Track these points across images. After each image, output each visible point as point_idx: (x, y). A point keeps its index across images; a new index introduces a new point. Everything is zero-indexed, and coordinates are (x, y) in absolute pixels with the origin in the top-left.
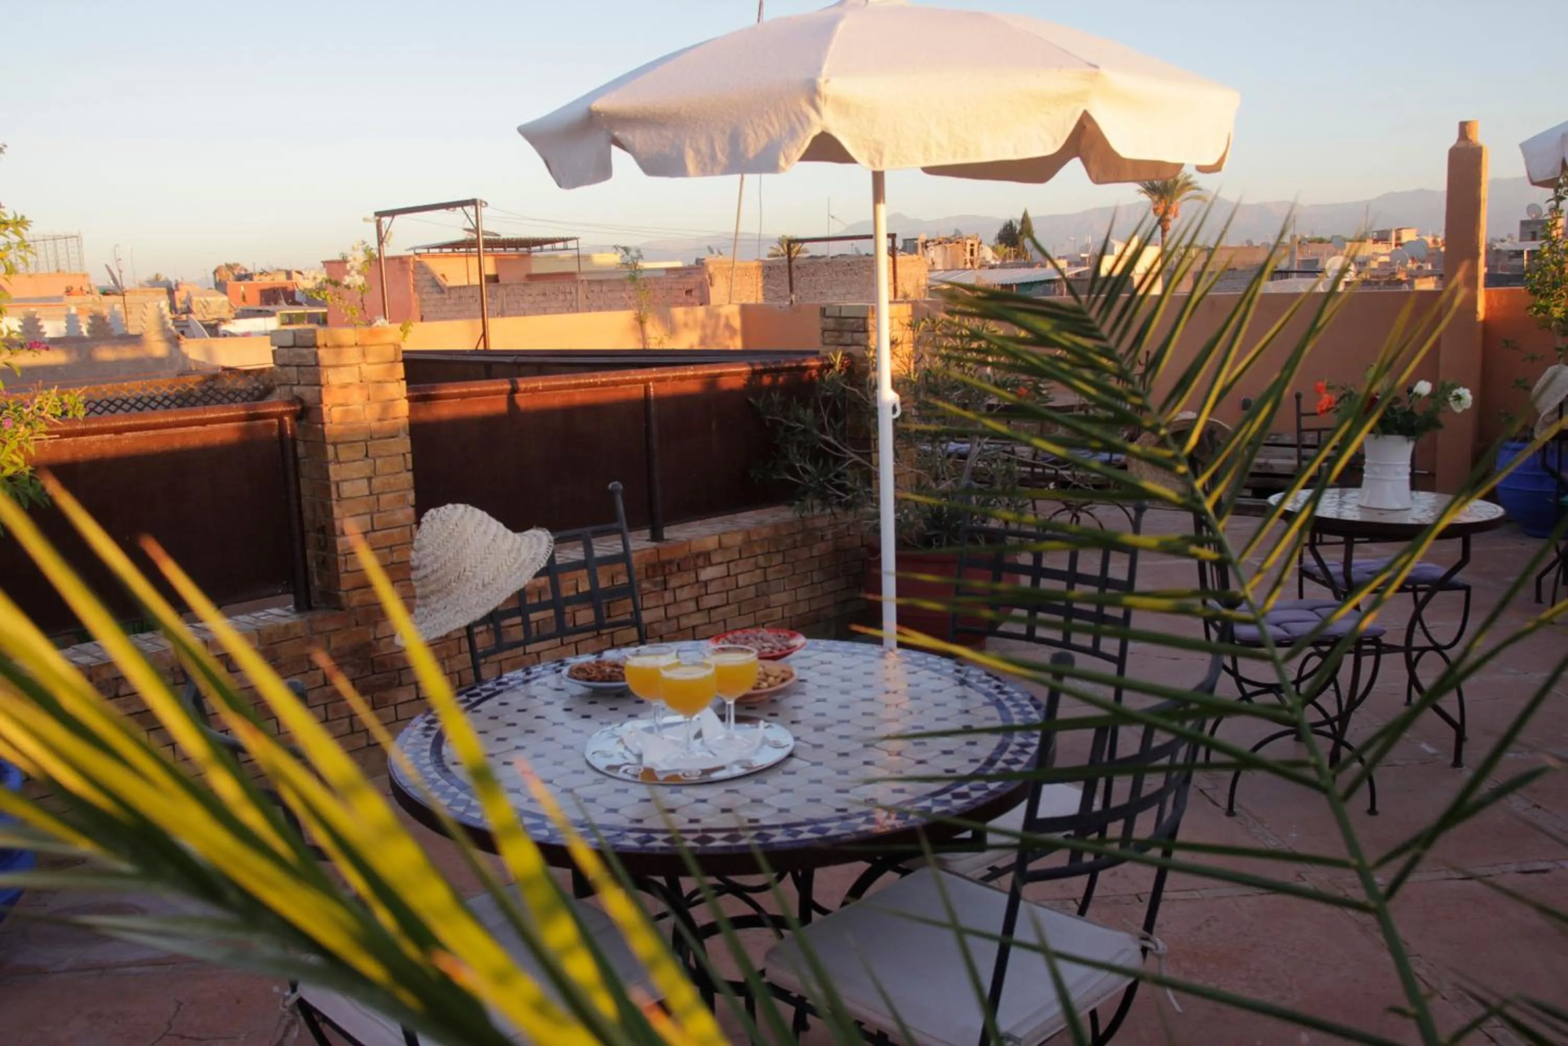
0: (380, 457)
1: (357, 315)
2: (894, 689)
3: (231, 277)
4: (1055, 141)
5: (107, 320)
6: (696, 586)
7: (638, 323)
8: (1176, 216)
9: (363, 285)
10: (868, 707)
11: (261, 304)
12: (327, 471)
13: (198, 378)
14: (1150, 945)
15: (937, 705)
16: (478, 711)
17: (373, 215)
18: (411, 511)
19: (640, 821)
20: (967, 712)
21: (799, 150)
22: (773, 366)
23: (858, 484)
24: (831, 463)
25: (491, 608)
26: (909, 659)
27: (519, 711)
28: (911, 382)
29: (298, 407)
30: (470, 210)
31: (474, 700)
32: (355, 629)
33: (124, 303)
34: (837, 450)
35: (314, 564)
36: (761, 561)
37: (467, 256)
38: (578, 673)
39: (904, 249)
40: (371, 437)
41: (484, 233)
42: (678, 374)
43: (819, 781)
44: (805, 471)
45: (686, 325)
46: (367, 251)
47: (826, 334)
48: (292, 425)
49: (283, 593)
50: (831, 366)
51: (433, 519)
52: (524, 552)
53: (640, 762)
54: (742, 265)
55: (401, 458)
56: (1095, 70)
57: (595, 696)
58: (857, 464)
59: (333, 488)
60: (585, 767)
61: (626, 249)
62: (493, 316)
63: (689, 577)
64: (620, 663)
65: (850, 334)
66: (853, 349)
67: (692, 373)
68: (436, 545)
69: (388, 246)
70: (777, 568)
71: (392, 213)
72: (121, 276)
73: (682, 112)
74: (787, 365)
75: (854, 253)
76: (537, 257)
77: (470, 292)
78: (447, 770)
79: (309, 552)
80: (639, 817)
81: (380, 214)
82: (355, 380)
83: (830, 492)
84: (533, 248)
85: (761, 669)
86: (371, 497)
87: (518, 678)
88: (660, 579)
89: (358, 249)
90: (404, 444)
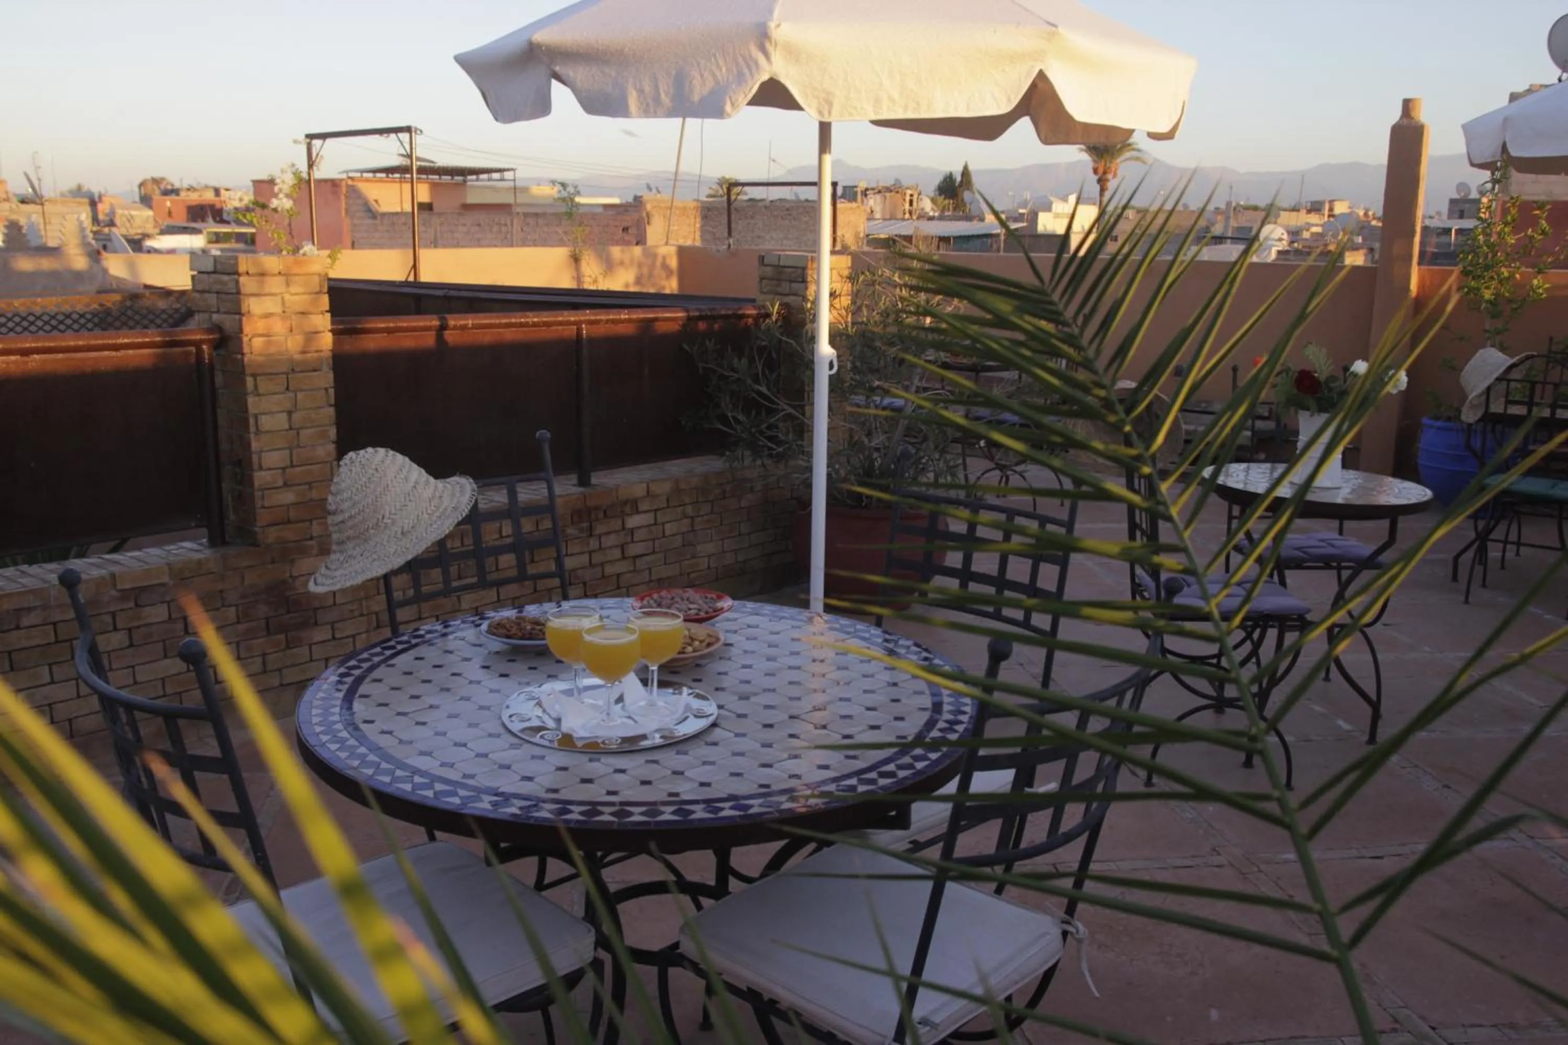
0: (301, 390)
1: (284, 240)
2: (821, 658)
3: (157, 192)
4: (1009, 100)
5: (24, 231)
6: (623, 533)
7: (572, 261)
8: (1115, 176)
9: (291, 209)
10: (794, 675)
11: (188, 221)
12: (246, 401)
13: (117, 297)
14: (1071, 929)
15: (864, 676)
16: (393, 665)
17: (303, 137)
18: (332, 447)
19: (555, 791)
20: (895, 684)
21: (746, 96)
22: (709, 313)
23: (791, 436)
24: (764, 413)
25: (410, 557)
26: (837, 626)
27: (435, 666)
28: (848, 336)
29: (216, 336)
30: (405, 137)
31: (388, 653)
32: (270, 567)
33: (43, 213)
34: (773, 402)
35: (230, 499)
36: (689, 510)
37: (401, 182)
38: (498, 629)
39: (843, 196)
40: (293, 370)
41: (418, 159)
42: (611, 317)
43: (742, 754)
44: (738, 421)
45: (622, 263)
46: (296, 174)
47: (764, 281)
48: (210, 355)
49: (198, 527)
50: (768, 315)
51: (352, 462)
52: (446, 501)
53: (558, 728)
54: (681, 205)
55: (323, 392)
56: (1054, 29)
57: (514, 654)
58: (790, 417)
59: (252, 421)
60: (502, 731)
61: (564, 185)
62: (427, 246)
63: (616, 524)
64: (542, 620)
65: (788, 284)
66: (790, 299)
67: (627, 317)
68: (354, 490)
69: (318, 170)
70: (705, 518)
71: (324, 136)
72: (40, 185)
73: (627, 50)
74: (723, 312)
75: (793, 198)
76: (472, 186)
77: (403, 219)
78: (357, 728)
79: (225, 486)
80: (555, 787)
81: (311, 137)
82: (277, 309)
83: (761, 443)
84: (469, 177)
85: (686, 633)
86: (291, 432)
87: (436, 631)
88: (585, 525)
89: (286, 172)
90: (326, 378)
